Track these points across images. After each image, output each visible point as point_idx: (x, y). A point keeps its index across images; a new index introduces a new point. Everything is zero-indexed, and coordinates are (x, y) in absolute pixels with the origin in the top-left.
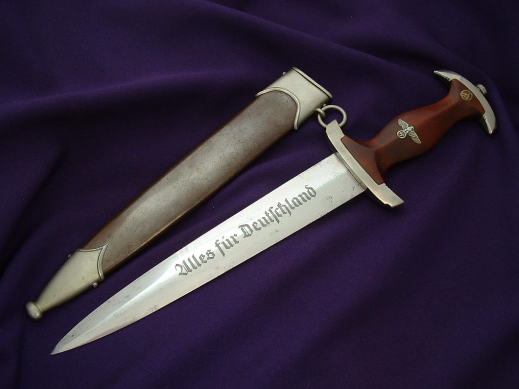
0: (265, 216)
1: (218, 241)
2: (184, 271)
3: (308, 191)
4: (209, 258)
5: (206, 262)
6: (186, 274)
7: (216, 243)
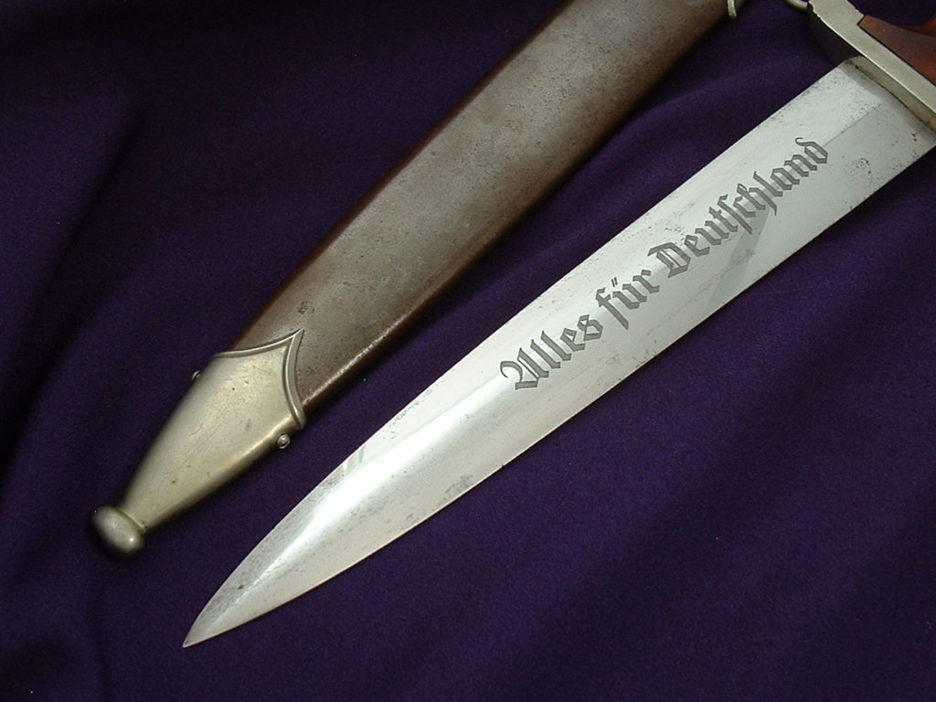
0: (710, 218)
1: (603, 291)
2: (527, 376)
3: (807, 151)
4: (588, 337)
5: (582, 347)
6: (534, 384)
7: (598, 298)
